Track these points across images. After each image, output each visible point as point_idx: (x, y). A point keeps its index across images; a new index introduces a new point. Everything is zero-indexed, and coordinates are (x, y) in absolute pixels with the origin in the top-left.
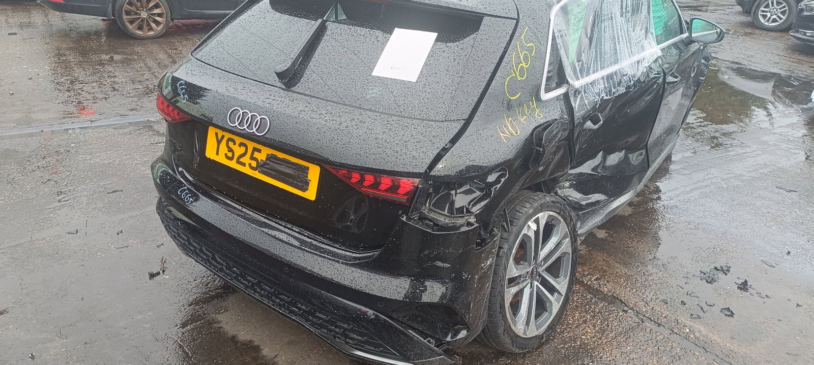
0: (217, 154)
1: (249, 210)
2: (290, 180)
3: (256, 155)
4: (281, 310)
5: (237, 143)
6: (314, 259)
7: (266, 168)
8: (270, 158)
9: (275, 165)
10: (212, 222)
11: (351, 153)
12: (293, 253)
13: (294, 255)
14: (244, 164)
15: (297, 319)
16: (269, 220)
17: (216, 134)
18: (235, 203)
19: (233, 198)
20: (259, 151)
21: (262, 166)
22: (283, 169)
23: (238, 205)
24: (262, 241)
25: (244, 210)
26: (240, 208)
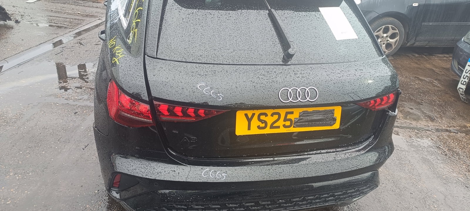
0: (249, 129)
1: (280, 157)
2: (321, 123)
3: (289, 116)
4: (318, 205)
5: (269, 114)
6: (347, 162)
7: (300, 122)
8: (302, 115)
9: (308, 117)
10: (261, 179)
11: (372, 90)
12: (333, 165)
13: (335, 166)
14: (278, 127)
15: (329, 203)
16: (301, 155)
17: (246, 115)
18: (264, 158)
19: (266, 155)
20: (292, 113)
21: (295, 123)
22: (315, 117)
23: (269, 158)
24: (310, 170)
25: (276, 159)
26: (272, 159)
